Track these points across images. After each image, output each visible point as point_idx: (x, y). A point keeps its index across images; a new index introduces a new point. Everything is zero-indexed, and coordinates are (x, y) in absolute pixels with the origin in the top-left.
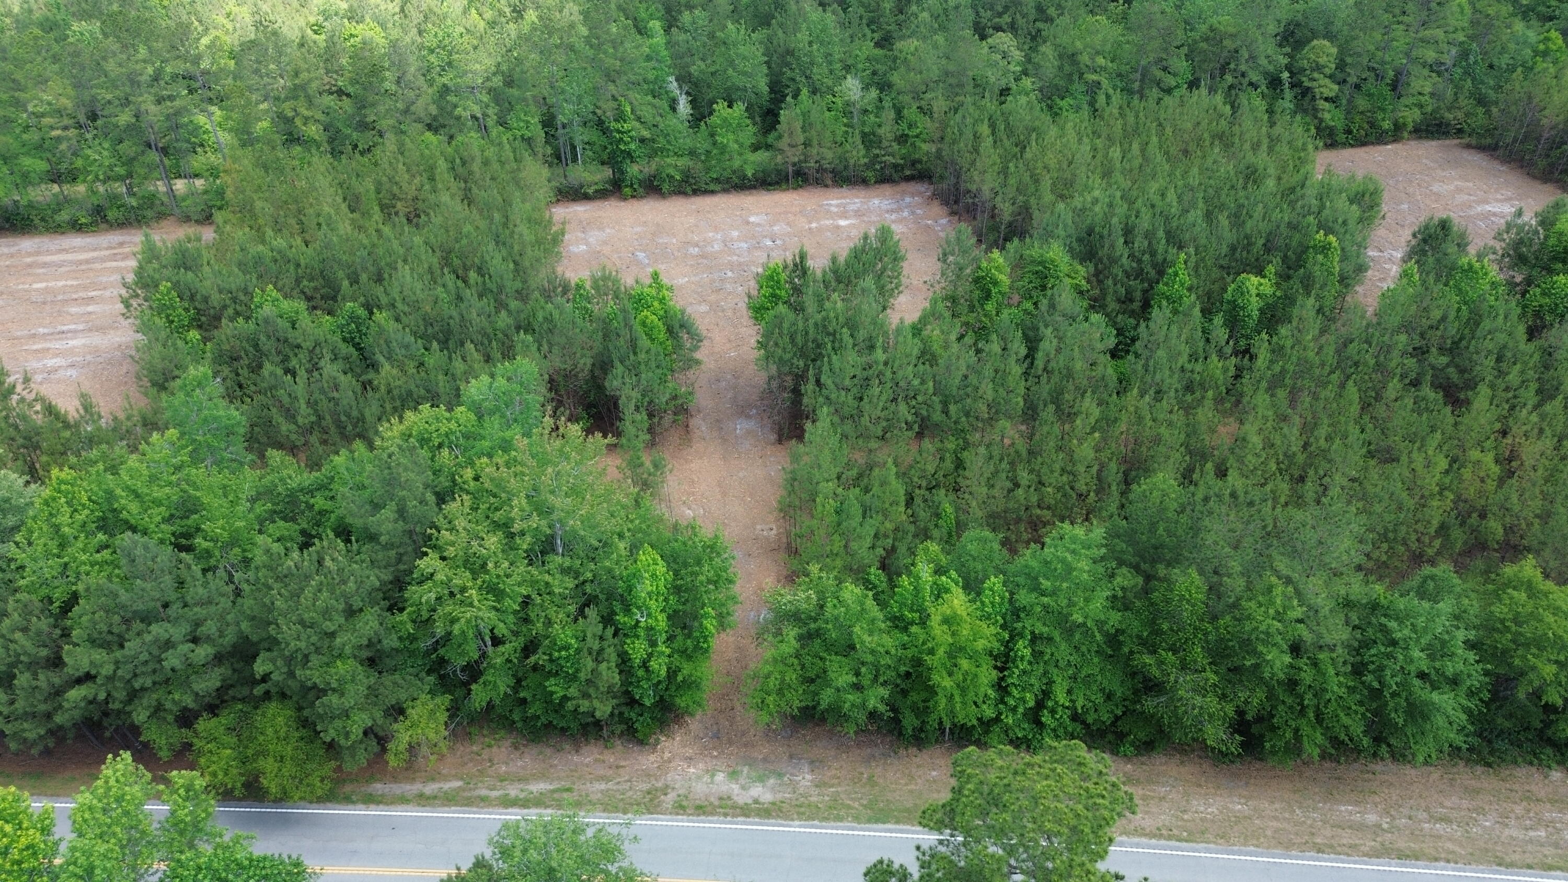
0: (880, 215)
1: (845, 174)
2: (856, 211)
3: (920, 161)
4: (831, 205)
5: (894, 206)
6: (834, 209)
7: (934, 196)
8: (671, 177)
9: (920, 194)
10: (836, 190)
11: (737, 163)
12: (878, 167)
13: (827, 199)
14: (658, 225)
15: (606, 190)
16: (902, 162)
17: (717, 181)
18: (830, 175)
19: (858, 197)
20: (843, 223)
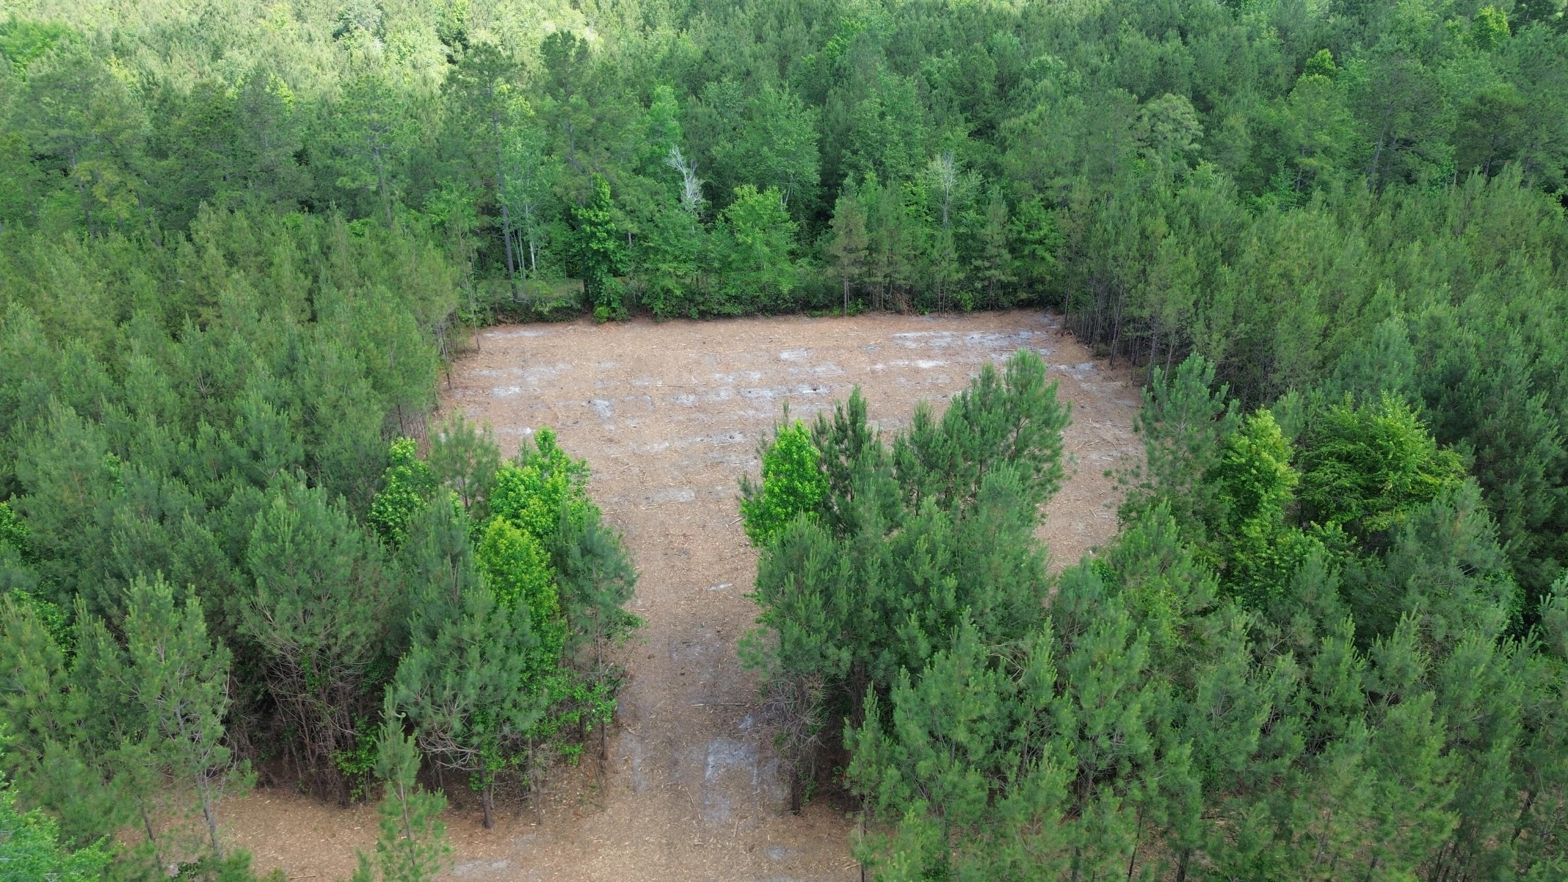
0: (983, 355)
1: (927, 295)
2: (944, 348)
3: (1042, 281)
4: (906, 338)
5: (1005, 343)
6: (911, 345)
7: (1066, 330)
8: (668, 291)
9: (1042, 327)
10: (914, 318)
11: (766, 276)
12: (978, 285)
13: (901, 330)
14: (639, 359)
15: (571, 308)
16: (1015, 279)
17: (736, 299)
18: (906, 297)
19: (947, 329)
20: (924, 364)
